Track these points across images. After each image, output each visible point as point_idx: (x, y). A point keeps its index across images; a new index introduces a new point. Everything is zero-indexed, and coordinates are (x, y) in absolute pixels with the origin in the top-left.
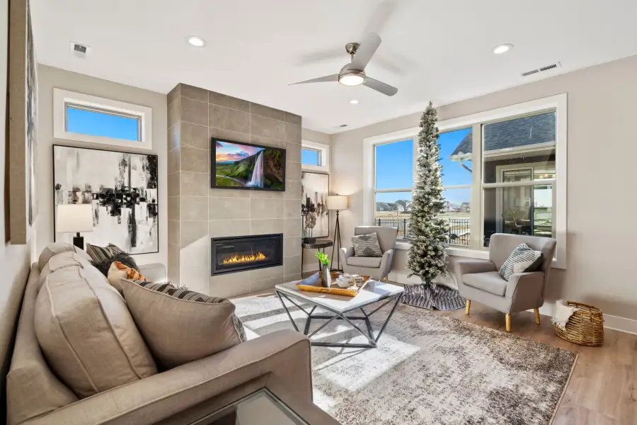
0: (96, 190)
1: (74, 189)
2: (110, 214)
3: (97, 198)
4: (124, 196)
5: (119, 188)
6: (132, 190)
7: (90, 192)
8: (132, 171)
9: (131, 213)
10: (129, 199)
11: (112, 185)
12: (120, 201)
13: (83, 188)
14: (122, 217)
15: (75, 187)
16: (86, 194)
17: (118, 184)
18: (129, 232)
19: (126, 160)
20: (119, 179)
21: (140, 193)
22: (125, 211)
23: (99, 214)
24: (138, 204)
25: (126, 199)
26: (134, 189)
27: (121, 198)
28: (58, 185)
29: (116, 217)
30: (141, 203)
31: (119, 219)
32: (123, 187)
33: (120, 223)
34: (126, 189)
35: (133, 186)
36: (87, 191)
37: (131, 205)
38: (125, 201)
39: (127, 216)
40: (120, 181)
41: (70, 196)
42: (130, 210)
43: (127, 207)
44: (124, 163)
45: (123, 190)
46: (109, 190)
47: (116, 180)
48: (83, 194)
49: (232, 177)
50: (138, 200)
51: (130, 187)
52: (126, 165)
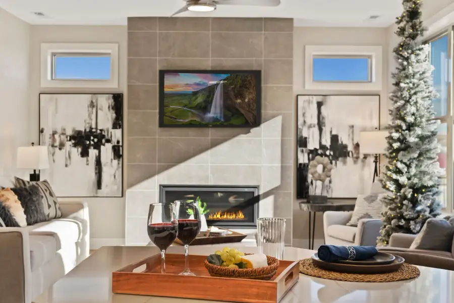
0: (70, 132)
1: (53, 132)
2: (80, 155)
3: (70, 140)
4: (92, 138)
5: (88, 130)
6: (99, 132)
7: (65, 134)
8: (99, 112)
9: (97, 154)
10: (96, 140)
11: (81, 127)
12: (88, 142)
13: (59, 131)
14: (90, 158)
15: (54, 130)
16: (62, 136)
17: (87, 125)
18: (96, 173)
19: (94, 101)
20: (87, 121)
21: (106, 134)
22: (93, 152)
23: (72, 156)
24: (104, 145)
25: (93, 140)
26: (101, 130)
27: (89, 140)
28: (42, 129)
29: (85, 159)
30: (106, 144)
31: (87, 161)
32: (91, 128)
33: (88, 164)
34: (94, 130)
35: (100, 127)
36: (63, 134)
37: (97, 146)
38: (92, 143)
39: (94, 158)
40: (88, 123)
41: (50, 138)
42: (96, 151)
43: (94, 148)
44: (92, 105)
45: (91, 131)
46: (79, 132)
47: (85, 121)
48: (60, 136)
49: (191, 108)
50: (103, 141)
51: (96, 128)
52: (93, 106)
